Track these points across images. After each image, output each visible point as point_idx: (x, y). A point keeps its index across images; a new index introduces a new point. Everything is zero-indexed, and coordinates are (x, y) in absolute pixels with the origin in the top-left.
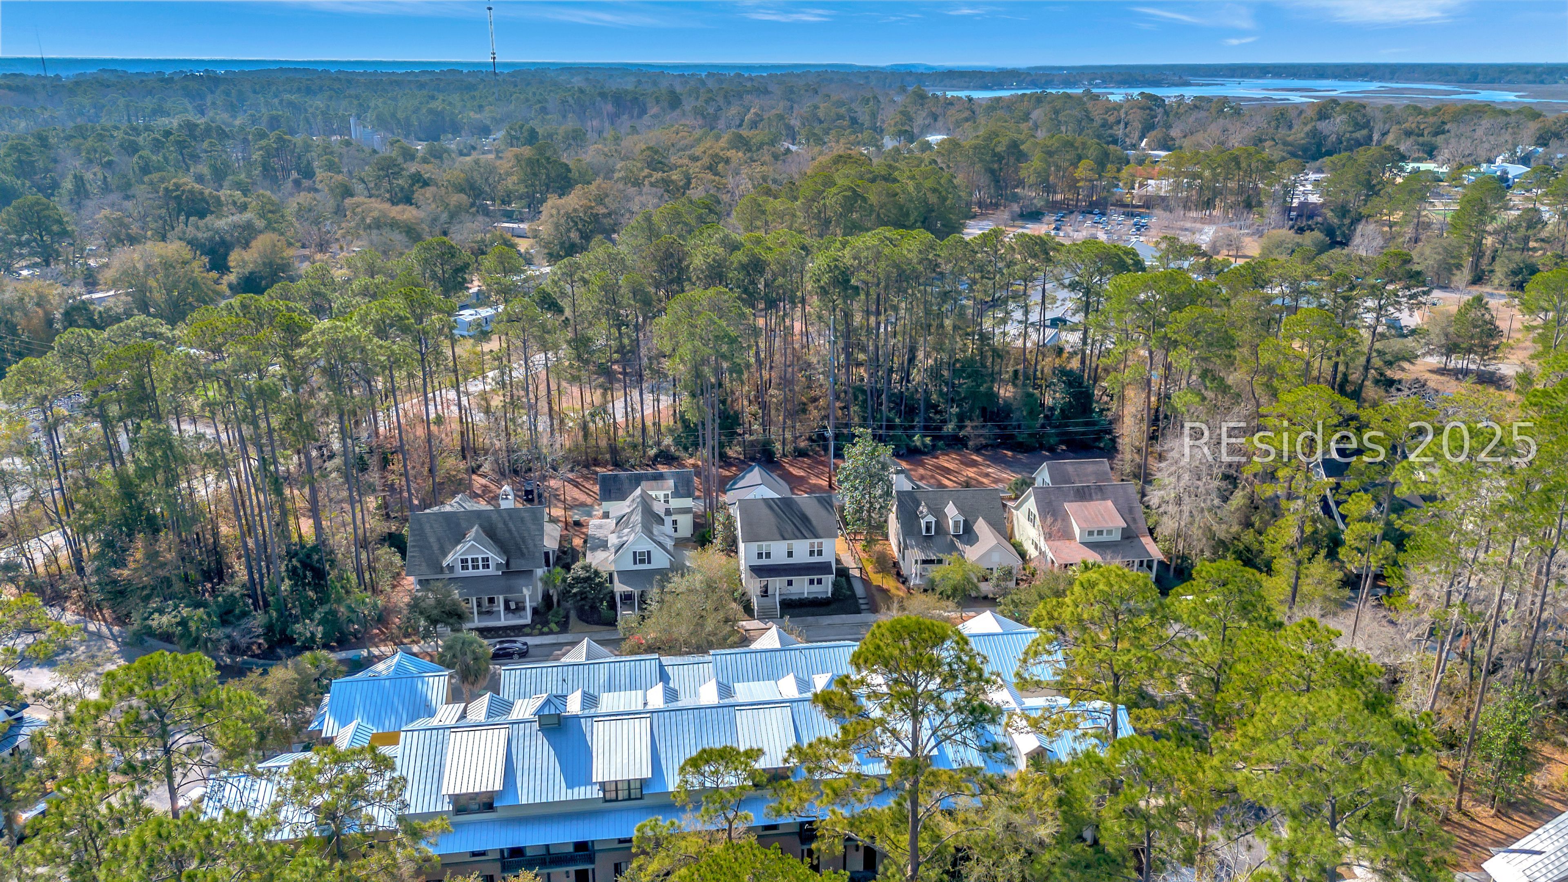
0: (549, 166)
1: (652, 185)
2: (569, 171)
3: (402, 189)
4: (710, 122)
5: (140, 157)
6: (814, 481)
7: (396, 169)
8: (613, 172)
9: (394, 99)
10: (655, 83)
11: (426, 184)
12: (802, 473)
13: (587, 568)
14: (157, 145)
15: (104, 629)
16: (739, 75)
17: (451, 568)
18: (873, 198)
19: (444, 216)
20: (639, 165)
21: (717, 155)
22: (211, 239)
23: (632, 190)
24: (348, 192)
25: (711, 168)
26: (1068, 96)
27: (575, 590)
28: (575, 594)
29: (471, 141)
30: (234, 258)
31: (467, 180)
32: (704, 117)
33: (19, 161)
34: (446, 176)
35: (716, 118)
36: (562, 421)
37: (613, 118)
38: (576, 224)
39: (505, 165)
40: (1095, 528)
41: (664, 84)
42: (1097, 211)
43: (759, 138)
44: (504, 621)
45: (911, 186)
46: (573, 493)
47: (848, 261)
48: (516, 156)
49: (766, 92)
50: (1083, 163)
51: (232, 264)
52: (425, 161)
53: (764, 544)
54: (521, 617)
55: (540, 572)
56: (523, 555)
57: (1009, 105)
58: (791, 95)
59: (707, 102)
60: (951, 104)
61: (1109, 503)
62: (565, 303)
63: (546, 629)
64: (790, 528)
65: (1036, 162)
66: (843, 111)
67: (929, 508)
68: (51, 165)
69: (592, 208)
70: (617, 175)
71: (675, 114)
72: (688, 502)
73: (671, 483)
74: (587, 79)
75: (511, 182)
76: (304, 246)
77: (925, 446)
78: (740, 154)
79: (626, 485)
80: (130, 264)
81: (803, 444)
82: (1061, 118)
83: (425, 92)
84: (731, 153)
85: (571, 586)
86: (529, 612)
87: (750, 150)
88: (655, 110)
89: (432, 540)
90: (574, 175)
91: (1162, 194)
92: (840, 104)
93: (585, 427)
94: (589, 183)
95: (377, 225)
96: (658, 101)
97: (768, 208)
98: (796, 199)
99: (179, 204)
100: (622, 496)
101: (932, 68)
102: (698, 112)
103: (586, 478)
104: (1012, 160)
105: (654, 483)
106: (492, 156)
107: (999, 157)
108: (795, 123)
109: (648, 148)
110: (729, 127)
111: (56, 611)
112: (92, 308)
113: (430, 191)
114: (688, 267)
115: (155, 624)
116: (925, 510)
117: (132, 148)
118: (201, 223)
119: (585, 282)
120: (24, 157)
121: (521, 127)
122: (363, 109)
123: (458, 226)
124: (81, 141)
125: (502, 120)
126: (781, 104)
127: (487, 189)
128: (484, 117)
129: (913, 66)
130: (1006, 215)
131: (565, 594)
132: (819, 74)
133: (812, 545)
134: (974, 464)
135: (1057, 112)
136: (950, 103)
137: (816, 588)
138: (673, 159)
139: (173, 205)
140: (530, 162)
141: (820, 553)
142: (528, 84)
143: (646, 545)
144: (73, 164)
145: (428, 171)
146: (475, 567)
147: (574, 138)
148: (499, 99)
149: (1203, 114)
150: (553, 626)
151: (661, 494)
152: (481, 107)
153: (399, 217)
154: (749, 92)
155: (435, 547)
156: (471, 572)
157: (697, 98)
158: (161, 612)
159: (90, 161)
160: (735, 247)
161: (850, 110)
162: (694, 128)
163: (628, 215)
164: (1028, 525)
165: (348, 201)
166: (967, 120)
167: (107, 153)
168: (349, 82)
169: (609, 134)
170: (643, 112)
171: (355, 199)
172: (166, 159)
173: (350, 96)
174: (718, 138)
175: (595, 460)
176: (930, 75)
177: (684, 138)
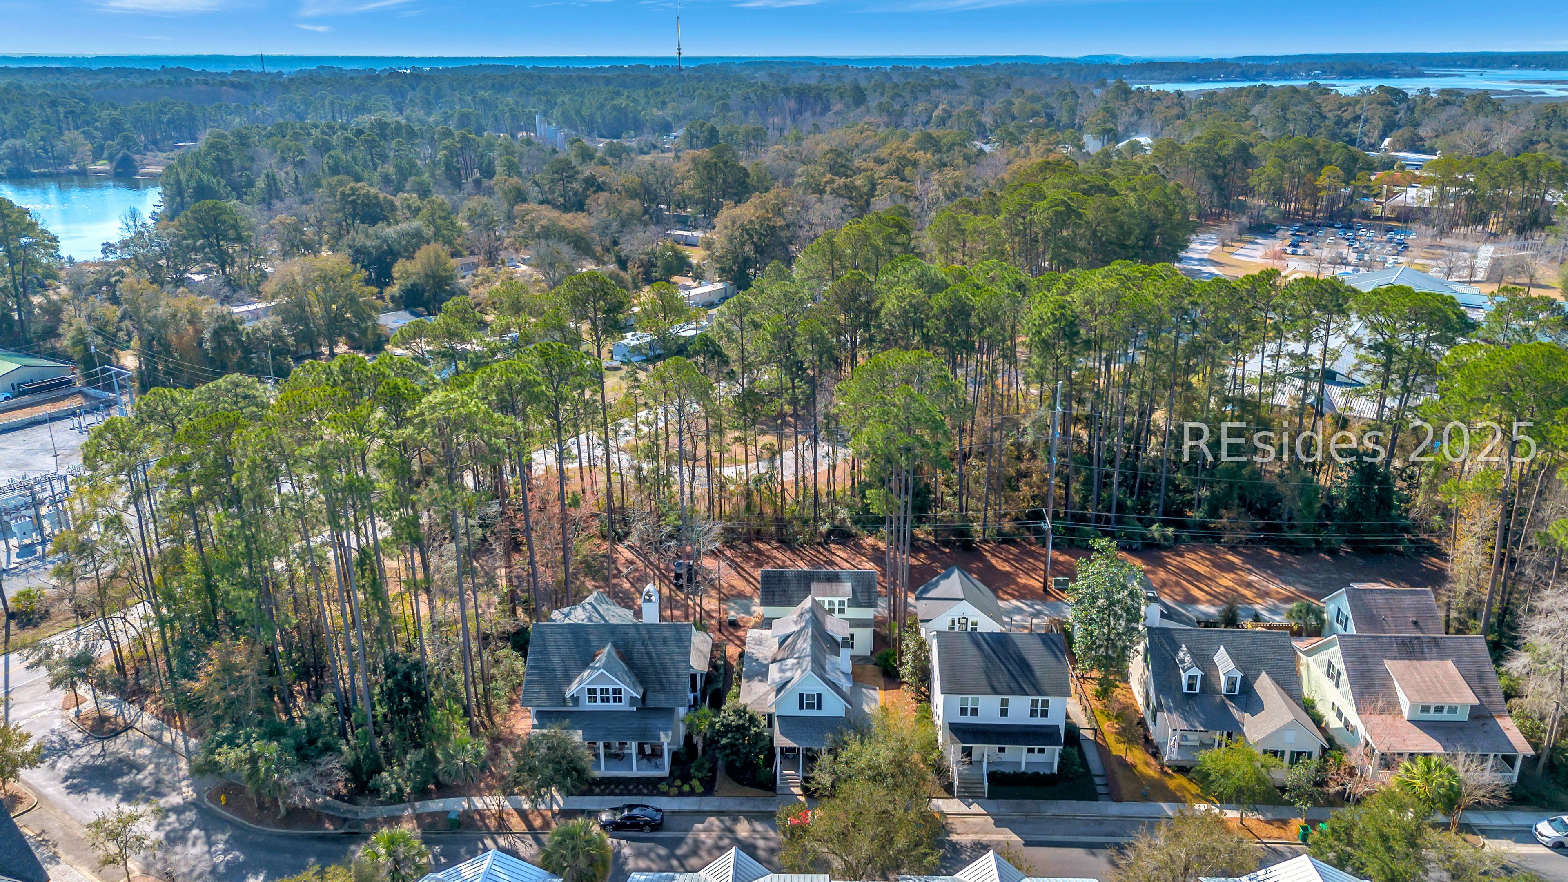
0: (727, 171)
1: (833, 191)
2: (747, 175)
3: (576, 194)
4: (896, 119)
5: (330, 157)
6: (1023, 580)
7: (571, 172)
8: (793, 176)
9: (581, 95)
10: (839, 78)
11: (600, 188)
12: (1008, 569)
13: (740, 712)
14: (348, 144)
15: (180, 742)
16: (925, 69)
17: (575, 699)
18: (1089, 214)
19: (615, 226)
20: (821, 169)
21: (904, 157)
22: (378, 248)
23: (812, 198)
24: (520, 197)
25: (898, 172)
26: (1294, 89)
27: (724, 741)
28: (725, 747)
29: (652, 139)
30: (398, 268)
31: (642, 184)
32: (890, 115)
33: (218, 159)
34: (621, 180)
35: (901, 114)
36: (723, 486)
37: (795, 115)
38: (751, 237)
39: (681, 168)
40: (1433, 702)
41: (848, 79)
42: (1339, 224)
43: (950, 138)
44: (636, 770)
45: (1132, 200)
46: (730, 578)
47: (1078, 307)
48: (694, 159)
49: (955, 86)
50: (1327, 170)
51: (396, 275)
52: (603, 162)
53: (970, 697)
54: (657, 767)
55: (682, 711)
56: (663, 689)
57: (1226, 100)
58: (980, 90)
59: (893, 98)
60: (1158, 99)
61: (1450, 665)
62: (732, 354)
63: (686, 788)
64: (1004, 676)
65: (1269, 167)
66: (1038, 107)
67: (1193, 655)
68: (248, 164)
69: (769, 219)
70: (797, 181)
71: (859, 111)
72: (868, 613)
73: (848, 587)
74: (771, 74)
75: (687, 187)
76: (472, 253)
77: (1165, 537)
78: (929, 156)
79: (793, 587)
80: (290, 278)
81: (1008, 526)
82: (1289, 116)
83: (611, 88)
84: (919, 155)
85: (722, 734)
86: (667, 759)
87: (939, 151)
88: (837, 107)
89: (556, 660)
90: (752, 180)
91: (1426, 205)
92: (1035, 99)
93: (748, 495)
94: (767, 190)
95: (546, 234)
96: (841, 97)
97: (969, 226)
98: (998, 212)
99: (354, 209)
100: (789, 601)
101: (1126, 59)
102: (883, 108)
103: (747, 559)
104: (1239, 165)
105: (827, 585)
106: (671, 155)
107: (1224, 162)
108: (987, 120)
109: (831, 151)
110: (915, 125)
111: (134, 709)
112: (241, 328)
113: (603, 196)
114: (879, 310)
115: (221, 759)
116: (1188, 659)
117: (323, 147)
118: (371, 231)
119: (756, 326)
120: (222, 156)
121: (702, 126)
122: (551, 105)
123: (628, 237)
124: (279, 138)
125: (684, 117)
126: (972, 99)
127: (663, 193)
128: (666, 114)
129: (1108, 57)
130: (1233, 229)
131: (710, 742)
132: (1009, 67)
133: (1034, 703)
134: (1230, 568)
135: (1284, 109)
136: (1157, 97)
137: (1036, 757)
138: (857, 163)
139: (349, 209)
140: (707, 165)
141: (1045, 714)
142: (713, 79)
143: (816, 686)
144: (268, 162)
145: (602, 173)
146: (605, 700)
147: (754, 138)
148: (682, 96)
149: (1454, 111)
150: (695, 783)
151: (836, 600)
152: (664, 103)
153: (569, 226)
154: (936, 87)
155: (559, 670)
156: (599, 705)
157: (882, 94)
158: (231, 741)
159: (284, 160)
160: (937, 286)
161: (1047, 106)
162: (878, 126)
163: (807, 227)
164: (1329, 683)
165: (519, 208)
166: (1178, 117)
167: (300, 152)
168: (540, 78)
169: (790, 132)
170: (826, 109)
171: (525, 206)
172: (354, 158)
173: (540, 93)
174: (905, 137)
175: (758, 532)
176: (1128, 67)
177: (868, 137)
